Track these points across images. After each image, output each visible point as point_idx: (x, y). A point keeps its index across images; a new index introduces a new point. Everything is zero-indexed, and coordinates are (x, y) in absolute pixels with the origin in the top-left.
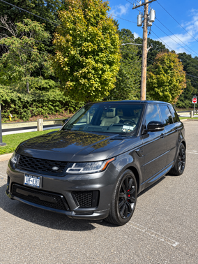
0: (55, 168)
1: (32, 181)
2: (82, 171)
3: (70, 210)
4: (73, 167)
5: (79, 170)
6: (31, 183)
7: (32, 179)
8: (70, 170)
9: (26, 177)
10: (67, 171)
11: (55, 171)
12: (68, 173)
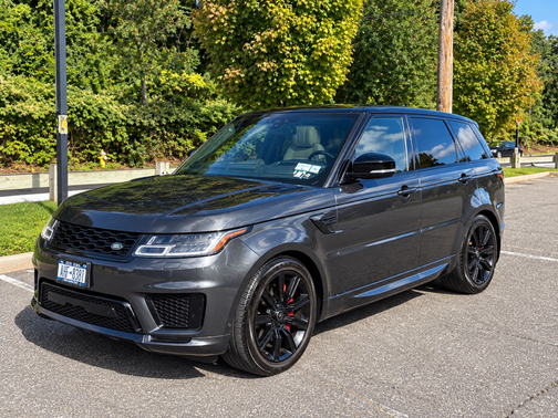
0: (116, 246)
1: (72, 273)
2: (167, 251)
3: (143, 333)
4: (149, 244)
5: (162, 250)
6: (69, 277)
7: (71, 269)
8: (142, 250)
9: (60, 265)
10: (138, 253)
11: (115, 253)
12: (138, 257)
